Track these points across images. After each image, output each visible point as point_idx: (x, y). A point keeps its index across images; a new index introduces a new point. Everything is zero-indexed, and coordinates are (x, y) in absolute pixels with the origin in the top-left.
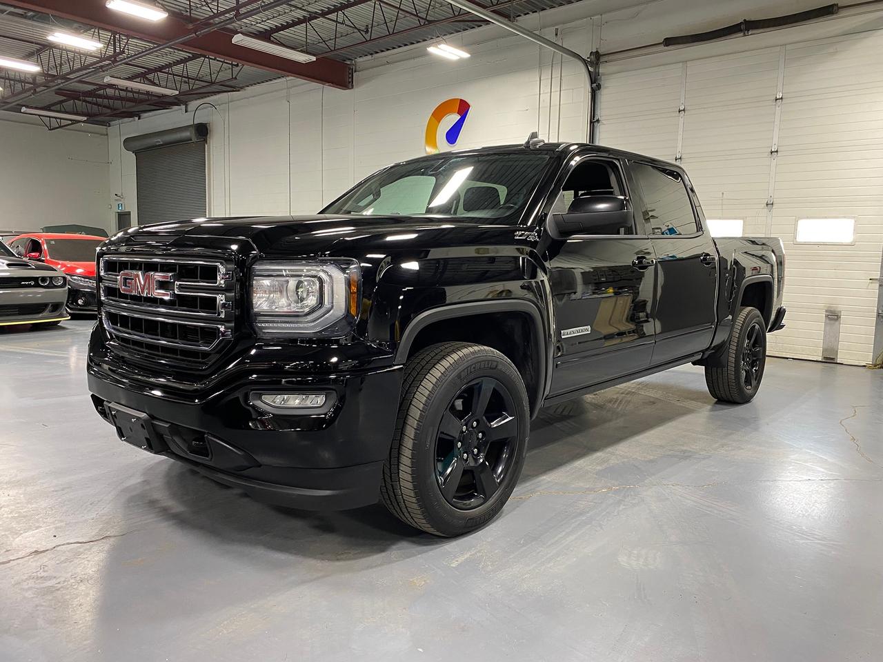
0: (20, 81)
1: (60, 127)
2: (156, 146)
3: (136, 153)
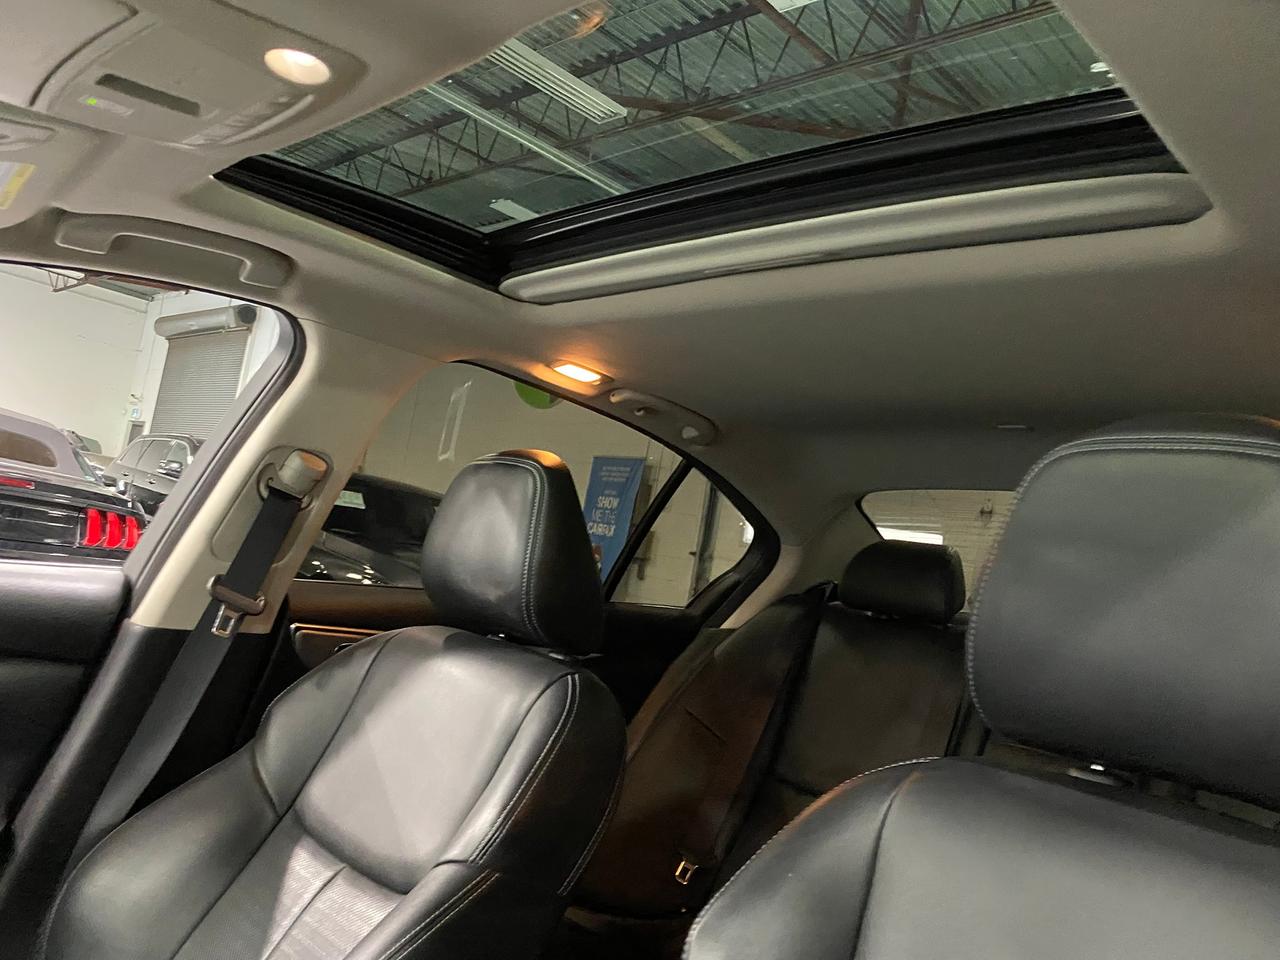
1: (66, 288)
2: (193, 332)
3: (169, 339)
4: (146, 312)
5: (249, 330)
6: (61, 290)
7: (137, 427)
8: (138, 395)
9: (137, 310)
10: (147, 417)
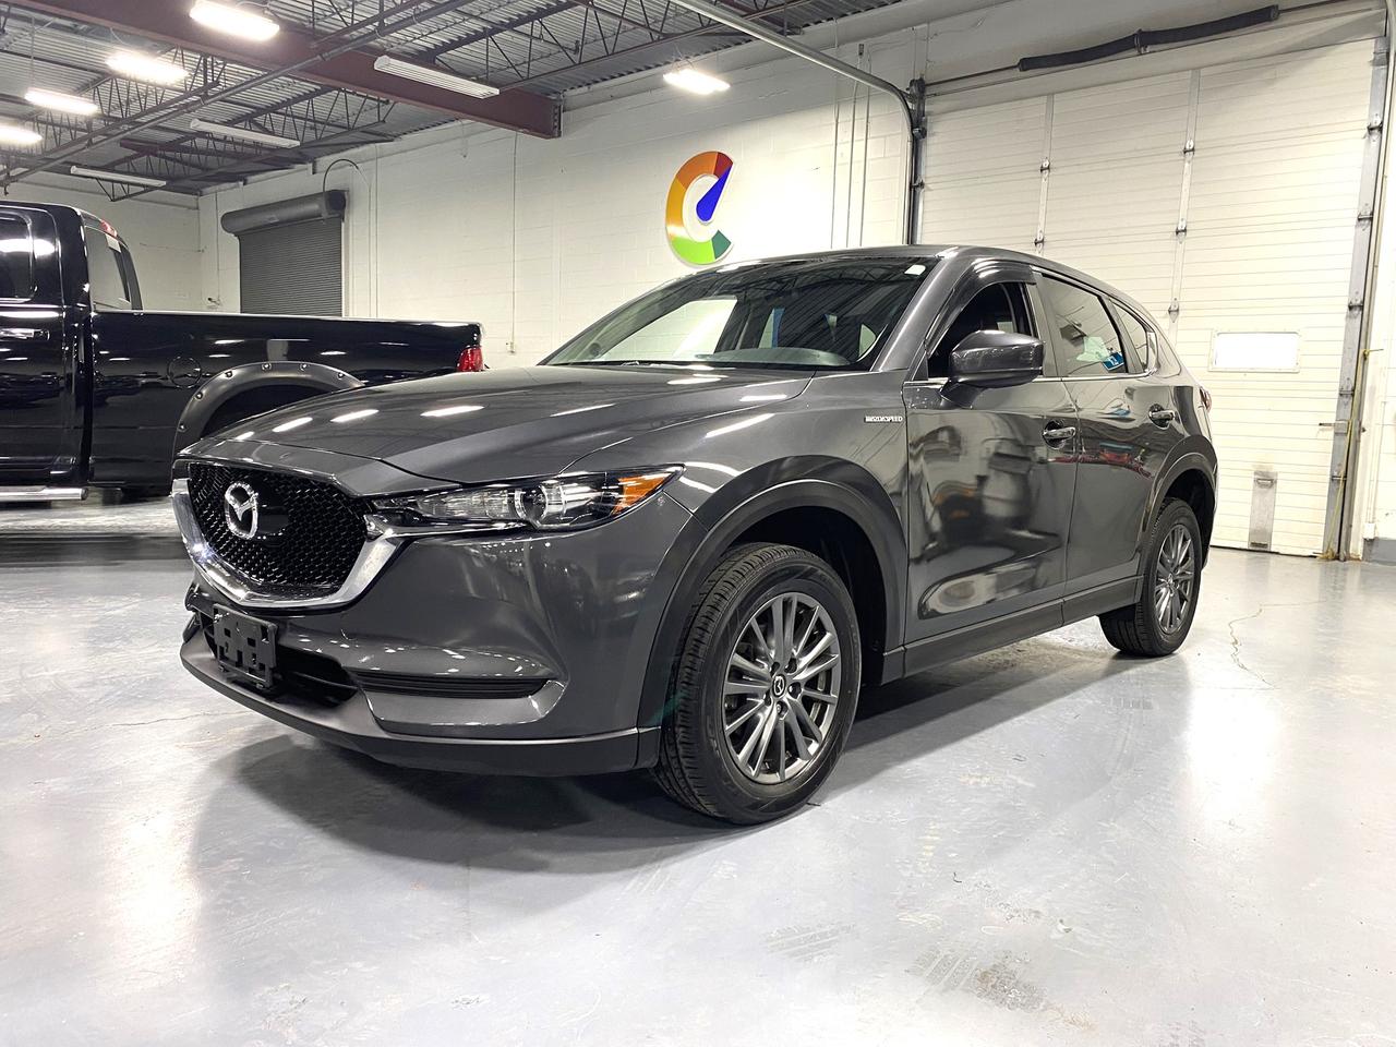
0: (69, 128)
2: (272, 225)
3: (239, 235)
5: (342, 218)
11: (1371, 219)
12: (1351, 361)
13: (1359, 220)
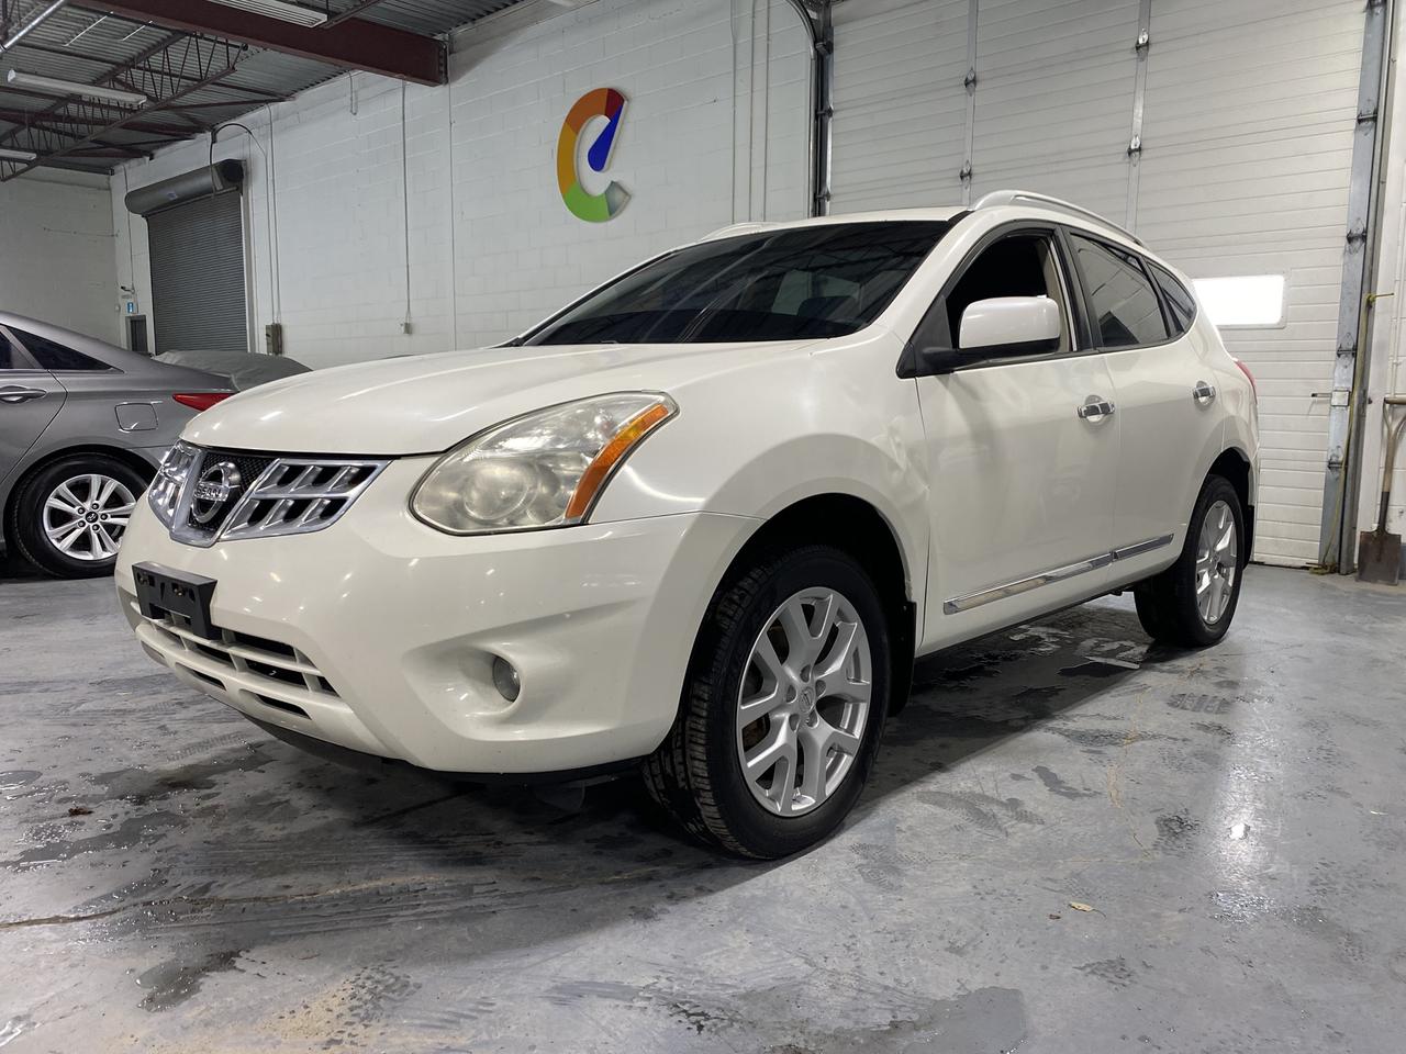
1: (15, 175)
2: (172, 203)
3: (145, 215)
4: (109, 189)
5: (240, 190)
6: (10, 178)
7: (137, 324)
8: (128, 287)
9: (99, 189)
10: (146, 308)
11: (1375, 119)
12: (1351, 310)
13: (1360, 121)
